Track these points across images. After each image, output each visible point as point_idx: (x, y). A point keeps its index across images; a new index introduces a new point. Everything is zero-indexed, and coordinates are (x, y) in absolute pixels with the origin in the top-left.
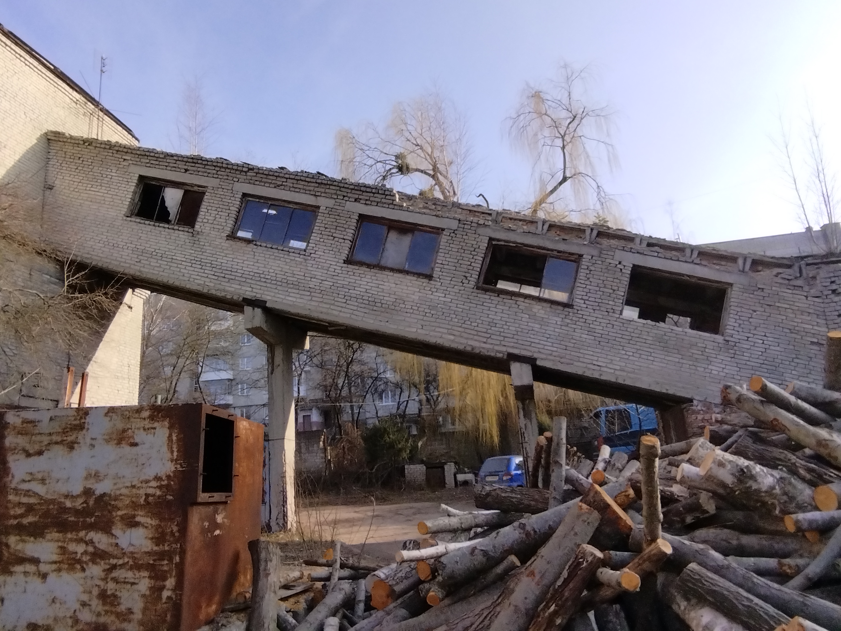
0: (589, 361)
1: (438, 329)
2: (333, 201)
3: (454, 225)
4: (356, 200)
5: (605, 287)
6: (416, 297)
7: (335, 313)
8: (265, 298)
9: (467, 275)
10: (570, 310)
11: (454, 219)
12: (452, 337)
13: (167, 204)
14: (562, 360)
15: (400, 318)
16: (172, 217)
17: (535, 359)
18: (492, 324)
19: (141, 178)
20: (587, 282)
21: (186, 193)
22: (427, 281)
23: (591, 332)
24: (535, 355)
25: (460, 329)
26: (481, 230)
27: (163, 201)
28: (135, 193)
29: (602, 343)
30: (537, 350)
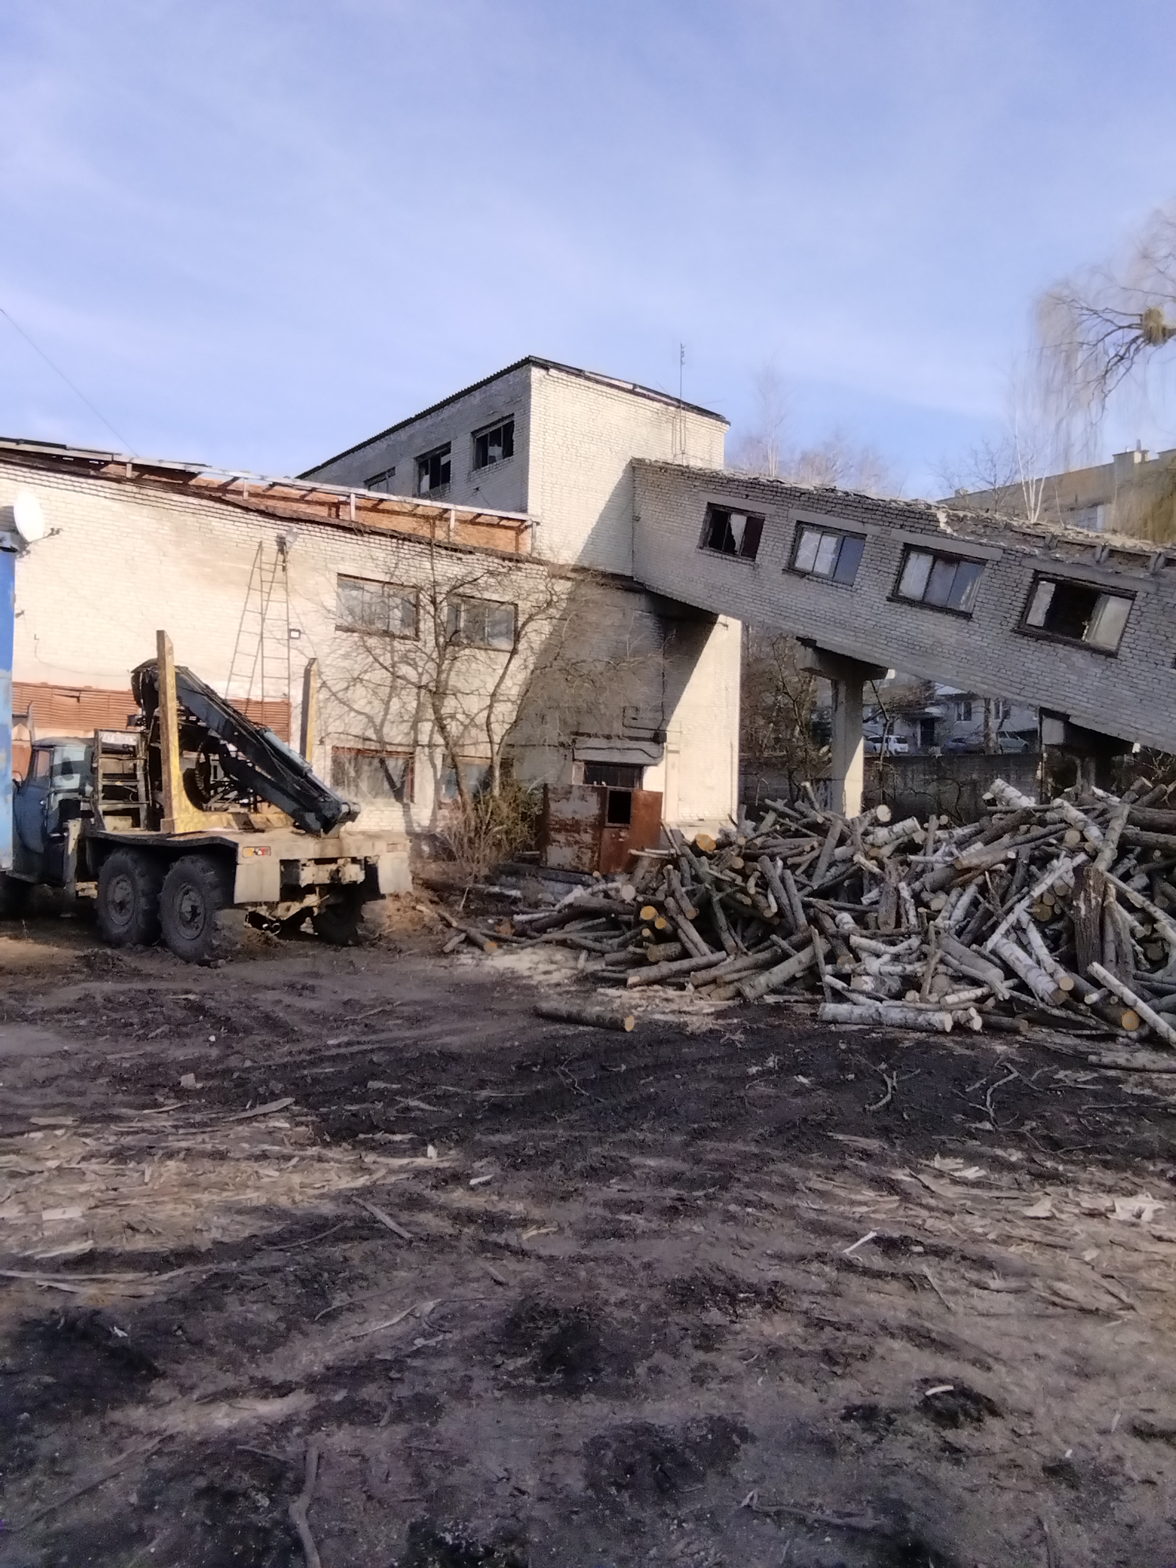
0: (1126, 722)
1: (972, 677)
2: (878, 528)
3: (998, 555)
4: (902, 527)
5: (1157, 633)
6: (953, 640)
7: (877, 655)
8: (815, 637)
9: (1008, 615)
10: (1113, 660)
11: (999, 547)
12: (985, 687)
13: (733, 533)
14: (1097, 719)
15: (938, 663)
16: (737, 547)
17: (1068, 716)
18: (1028, 673)
19: (710, 505)
20: (1137, 627)
21: (749, 519)
22: (964, 621)
23: (1133, 687)
24: (1069, 712)
25: (995, 678)
26: (1026, 562)
27: (730, 529)
28: (705, 521)
29: (1144, 702)
30: (1070, 705)
